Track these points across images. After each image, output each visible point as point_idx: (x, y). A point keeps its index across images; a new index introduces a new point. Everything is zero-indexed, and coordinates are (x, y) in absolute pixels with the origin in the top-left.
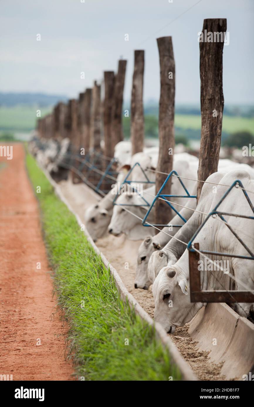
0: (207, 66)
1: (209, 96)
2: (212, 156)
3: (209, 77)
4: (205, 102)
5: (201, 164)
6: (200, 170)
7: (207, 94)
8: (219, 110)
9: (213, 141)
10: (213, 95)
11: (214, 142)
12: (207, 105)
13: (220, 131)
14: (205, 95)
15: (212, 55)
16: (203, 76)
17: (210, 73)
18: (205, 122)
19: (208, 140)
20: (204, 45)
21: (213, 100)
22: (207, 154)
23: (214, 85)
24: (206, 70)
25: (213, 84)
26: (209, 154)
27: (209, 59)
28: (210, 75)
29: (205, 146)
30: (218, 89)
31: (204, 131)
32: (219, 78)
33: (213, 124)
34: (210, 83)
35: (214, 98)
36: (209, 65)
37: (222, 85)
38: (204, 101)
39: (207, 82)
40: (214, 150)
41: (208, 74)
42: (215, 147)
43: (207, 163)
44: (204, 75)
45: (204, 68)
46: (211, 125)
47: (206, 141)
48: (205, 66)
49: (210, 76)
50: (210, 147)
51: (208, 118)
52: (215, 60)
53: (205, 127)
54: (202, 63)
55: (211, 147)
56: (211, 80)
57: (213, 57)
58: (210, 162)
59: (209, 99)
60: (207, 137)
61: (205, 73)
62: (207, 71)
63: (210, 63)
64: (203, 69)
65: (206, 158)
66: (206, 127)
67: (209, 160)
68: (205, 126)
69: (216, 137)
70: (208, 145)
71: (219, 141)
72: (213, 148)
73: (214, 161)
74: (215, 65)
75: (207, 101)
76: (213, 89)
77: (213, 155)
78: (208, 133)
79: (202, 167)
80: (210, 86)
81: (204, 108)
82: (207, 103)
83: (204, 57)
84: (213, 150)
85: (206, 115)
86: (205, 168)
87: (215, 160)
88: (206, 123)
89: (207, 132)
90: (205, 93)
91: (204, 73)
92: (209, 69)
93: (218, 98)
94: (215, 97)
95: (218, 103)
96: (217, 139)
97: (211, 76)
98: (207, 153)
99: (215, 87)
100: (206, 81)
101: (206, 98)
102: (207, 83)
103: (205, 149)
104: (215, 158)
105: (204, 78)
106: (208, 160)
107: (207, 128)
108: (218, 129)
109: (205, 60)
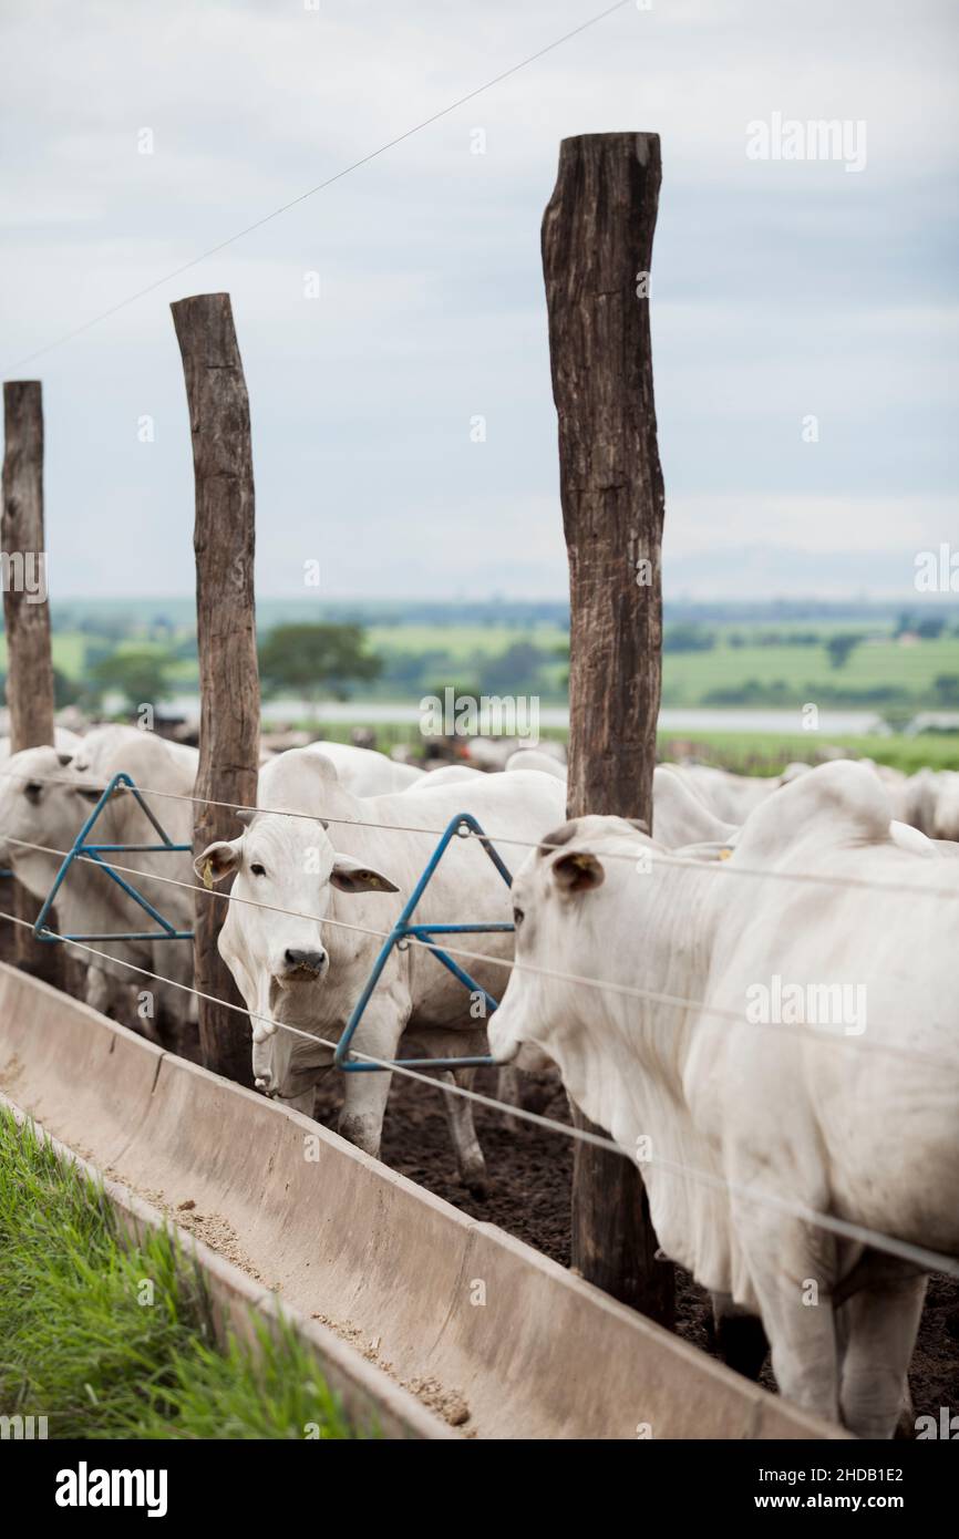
0: (589, 343)
1: (606, 474)
2: (632, 739)
3: (599, 389)
4: (584, 504)
5: (582, 778)
6: (582, 803)
7: (594, 466)
8: (650, 534)
9: (632, 675)
10: (620, 468)
11: (638, 678)
12: (596, 514)
13: (657, 628)
14: (583, 472)
15: (609, 295)
16: (571, 386)
17: (601, 372)
18: (591, 592)
19: (610, 668)
20: (573, 252)
21: (622, 492)
22: (609, 735)
23: (624, 427)
24: (584, 359)
25: (618, 422)
26: (618, 731)
27: (595, 311)
28: (605, 382)
29: (599, 696)
30: (641, 444)
31: (590, 631)
32: (643, 393)
33: (627, 597)
34: (605, 415)
35: (628, 484)
36: (596, 340)
37: (654, 427)
38: (579, 499)
39: (592, 414)
40: (640, 712)
41: (595, 376)
42: (641, 698)
43: (614, 775)
44: (577, 385)
45: (576, 352)
46: (621, 603)
47: (602, 676)
48: (579, 343)
49: (605, 386)
50: (619, 700)
51: (606, 574)
52: (621, 314)
53: (594, 612)
54: (566, 332)
55: (627, 702)
56: (609, 402)
57: (614, 302)
58: (624, 767)
59: (603, 490)
60: (605, 656)
61: (583, 373)
62: (589, 363)
63: (603, 330)
64: (571, 357)
65: (607, 753)
66: (600, 614)
67: (619, 760)
68: (590, 607)
69: (644, 653)
70: (612, 694)
71: (655, 675)
72: (633, 706)
73: (641, 765)
74: (624, 339)
75: (594, 500)
76: (621, 445)
77: (635, 736)
78: (611, 637)
79: (590, 793)
80: (605, 428)
81: (581, 530)
82: (594, 505)
83: (575, 303)
84: (635, 712)
85: (595, 560)
86: (604, 795)
87: (645, 760)
88: (597, 593)
89: (605, 634)
90: (582, 464)
91: (578, 376)
92: (598, 358)
93: (645, 482)
94: (633, 476)
95: (645, 504)
96: (651, 663)
97: (609, 388)
98: (612, 728)
99: (628, 433)
100: (588, 410)
101: (592, 485)
102: (590, 420)
103: (598, 710)
104: (644, 751)
105: (575, 396)
106: (614, 758)
107: (604, 618)
108: (651, 621)
109: (580, 316)
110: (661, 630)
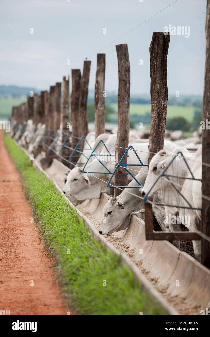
0: (155, 67)
1: (157, 90)
2: (159, 134)
3: (157, 75)
4: (154, 95)
5: (151, 141)
6: (151, 145)
7: (156, 88)
8: (164, 100)
9: (160, 124)
10: (160, 89)
11: (161, 124)
12: (155, 97)
13: (165, 116)
14: (154, 89)
15: (159, 59)
16: (152, 74)
17: (157, 72)
18: (154, 110)
19: (156, 122)
20: (154, 52)
21: (160, 93)
22: (155, 133)
23: (161, 82)
24: (155, 70)
25: (160, 81)
26: (157, 133)
27: (157, 62)
28: (158, 74)
29: (154, 127)
30: (164, 85)
31: (154, 116)
32: (164, 76)
33: (160, 110)
34: (158, 80)
35: (161, 91)
36: (157, 67)
37: (166, 82)
38: (153, 93)
39: (156, 79)
41: (156, 73)
42: (161, 128)
43: (156, 140)
44: (153, 74)
45: (153, 69)
46: (159, 111)
47: (155, 123)
48: (154, 67)
49: (158, 75)
50: (157, 128)
51: (157, 107)
52: (161, 63)
53: (154, 113)
54: (152, 65)
55: (159, 128)
56: (158, 77)
57: (160, 61)
58: (158, 139)
59: (157, 92)
60: (156, 120)
61: (154, 72)
62: (155, 71)
63: (158, 65)
64: (153, 70)
65: (155, 136)
66: (155, 113)
67: (157, 138)
68: (154, 112)
69: (162, 120)
70: (156, 127)
71: (164, 124)
72: (160, 129)
74: (161, 67)
75: (155, 94)
76: (160, 85)
77: (160, 134)
78: (157, 117)
79: (152, 143)
80: (158, 82)
82: (155, 95)
83: (154, 60)
84: (160, 130)
85: (155, 104)
86: (154, 144)
87: (161, 138)
88: (155, 110)
89: (156, 116)
90: (154, 88)
91: (154, 73)
92: (157, 70)
93: (164, 91)
94: (162, 90)
95: (164, 95)
96: (163, 122)
97: (159, 75)
99: (161, 83)
100: (155, 79)
101: (155, 92)
102: (155, 80)
103: (154, 129)
104: (161, 137)
105: (153, 76)
106: (156, 137)
107: (156, 114)
108: (164, 115)
109: (154, 63)
110: (166, 116)
